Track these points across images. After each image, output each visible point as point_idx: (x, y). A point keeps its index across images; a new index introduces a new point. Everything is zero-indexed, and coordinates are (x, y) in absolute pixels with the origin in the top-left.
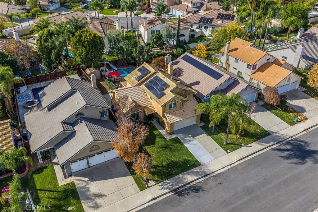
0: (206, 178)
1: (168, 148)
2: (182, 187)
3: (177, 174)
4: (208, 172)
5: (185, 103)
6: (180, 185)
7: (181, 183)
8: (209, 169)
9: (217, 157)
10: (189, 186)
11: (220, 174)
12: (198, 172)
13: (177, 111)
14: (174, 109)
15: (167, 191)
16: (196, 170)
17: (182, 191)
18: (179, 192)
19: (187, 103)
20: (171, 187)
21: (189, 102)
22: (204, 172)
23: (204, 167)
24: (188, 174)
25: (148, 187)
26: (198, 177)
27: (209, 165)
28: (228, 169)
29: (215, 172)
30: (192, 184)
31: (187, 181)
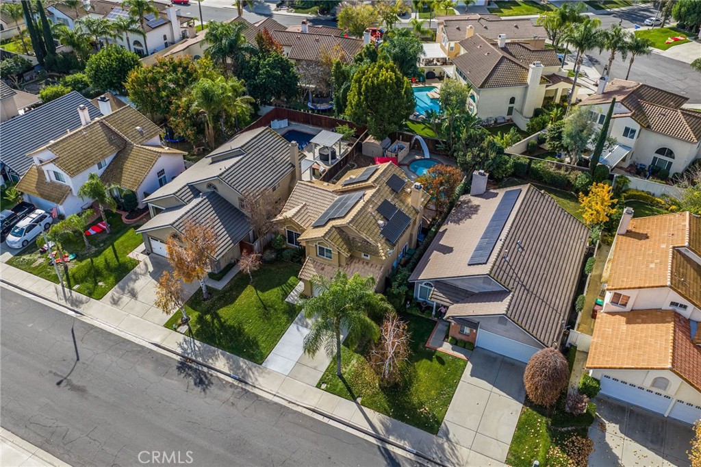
0: (236, 383)
1: (266, 309)
2: (198, 363)
3: (220, 346)
4: (250, 381)
5: (357, 265)
6: (200, 359)
7: (203, 359)
8: (259, 379)
9: (296, 377)
10: (205, 370)
11: (257, 396)
12: (239, 367)
13: (329, 267)
14: (326, 259)
15: (179, 351)
16: (243, 363)
17: (190, 368)
18: (185, 366)
19: (361, 266)
20: (189, 351)
21: (367, 267)
22: (246, 375)
23: (257, 370)
24: (228, 359)
25: (175, 330)
26: (228, 372)
27: (267, 376)
28: (276, 403)
29: (257, 389)
30: (212, 372)
31: (212, 364)
